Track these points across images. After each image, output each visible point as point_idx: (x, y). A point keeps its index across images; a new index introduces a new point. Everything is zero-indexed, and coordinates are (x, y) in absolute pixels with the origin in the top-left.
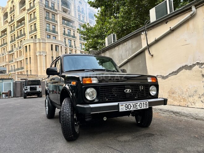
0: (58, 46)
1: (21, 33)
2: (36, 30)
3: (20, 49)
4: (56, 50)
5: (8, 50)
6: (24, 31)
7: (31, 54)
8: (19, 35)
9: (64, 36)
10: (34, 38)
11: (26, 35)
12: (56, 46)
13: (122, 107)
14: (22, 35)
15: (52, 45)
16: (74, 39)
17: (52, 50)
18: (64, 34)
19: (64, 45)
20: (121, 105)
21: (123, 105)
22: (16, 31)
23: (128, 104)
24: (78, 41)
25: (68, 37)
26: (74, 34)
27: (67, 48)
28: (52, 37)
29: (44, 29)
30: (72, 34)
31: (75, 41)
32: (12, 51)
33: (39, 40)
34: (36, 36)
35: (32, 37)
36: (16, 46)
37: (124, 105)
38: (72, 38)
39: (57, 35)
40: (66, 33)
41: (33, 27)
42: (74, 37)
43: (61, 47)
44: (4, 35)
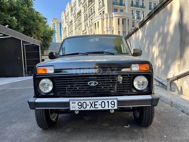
0: (125, 19)
1: (91, 12)
2: (103, 5)
3: (91, 28)
4: (123, 24)
5: (82, 30)
6: (94, 9)
7: (99, 31)
8: (90, 14)
9: (131, 7)
10: (102, 14)
11: (96, 12)
12: (123, 19)
13: (74, 105)
14: (92, 14)
15: (119, 19)
16: (142, 9)
17: (119, 24)
18: (132, 5)
19: (131, 17)
20: (72, 103)
21: (75, 103)
22: (88, 10)
23: (82, 102)
24: (147, 11)
25: (136, 8)
26: (143, 4)
27: (134, 21)
28: (119, 10)
29: (111, 4)
30: (141, 4)
31: (143, 12)
32: (86, 30)
33: (107, 15)
34: (104, 12)
35: (100, 14)
36: (88, 25)
37: (77, 102)
38: (141, 9)
39: (124, 7)
40: (134, 4)
41: (101, 4)
42: (142, 7)
43: (128, 20)
44: (79, 16)
